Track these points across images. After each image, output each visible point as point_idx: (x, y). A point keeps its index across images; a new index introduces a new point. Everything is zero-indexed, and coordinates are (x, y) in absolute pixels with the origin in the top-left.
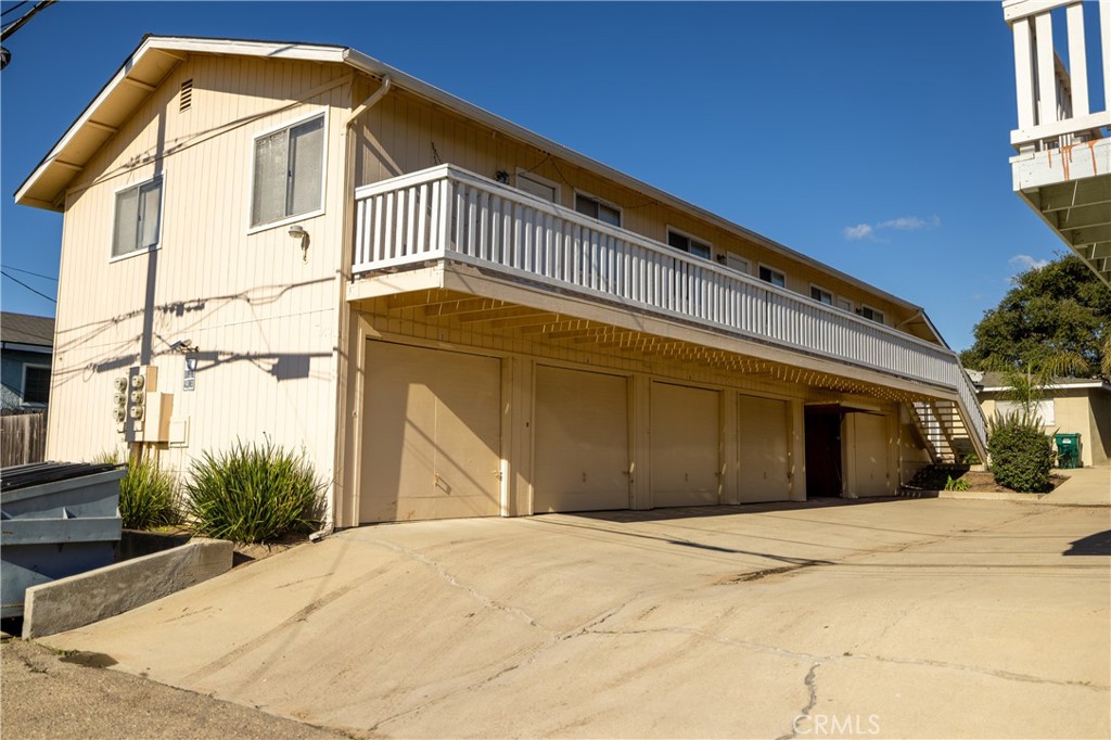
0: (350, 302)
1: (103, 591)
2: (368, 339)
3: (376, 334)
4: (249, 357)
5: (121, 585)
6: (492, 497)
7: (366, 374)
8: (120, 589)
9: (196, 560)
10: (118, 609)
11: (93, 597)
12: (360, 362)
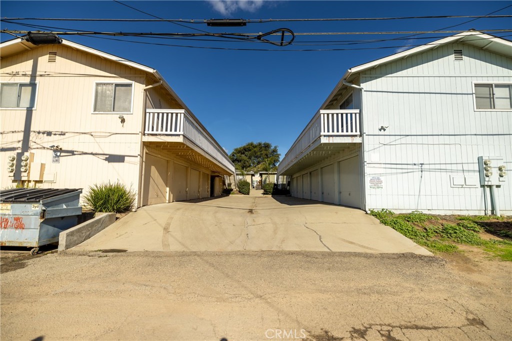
0: (143, 142)
1: (85, 231)
2: (146, 153)
3: (147, 151)
4: (92, 154)
5: (90, 229)
6: (165, 197)
7: (145, 163)
8: (89, 230)
9: (108, 219)
10: (89, 237)
11: (82, 233)
12: (144, 160)
